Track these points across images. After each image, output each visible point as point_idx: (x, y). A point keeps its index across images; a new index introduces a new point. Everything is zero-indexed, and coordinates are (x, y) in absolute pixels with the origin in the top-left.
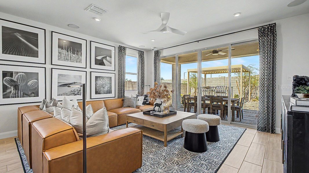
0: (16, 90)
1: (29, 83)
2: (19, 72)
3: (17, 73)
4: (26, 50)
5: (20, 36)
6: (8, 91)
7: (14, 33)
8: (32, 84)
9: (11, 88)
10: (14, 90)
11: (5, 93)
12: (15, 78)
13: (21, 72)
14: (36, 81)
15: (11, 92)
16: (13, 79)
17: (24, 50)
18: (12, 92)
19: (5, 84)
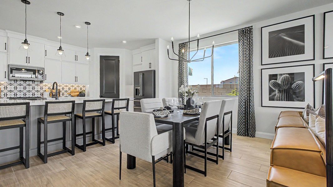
0: (280, 93)
1: (293, 86)
2: (283, 74)
3: (281, 75)
4: (290, 49)
5: (284, 36)
6: (273, 94)
7: (279, 34)
8: (297, 86)
9: (275, 91)
10: (278, 93)
11: (271, 96)
12: (279, 81)
13: (285, 74)
14: (301, 82)
15: (275, 95)
16: (277, 81)
17: (288, 49)
18: (277, 95)
19: (271, 87)
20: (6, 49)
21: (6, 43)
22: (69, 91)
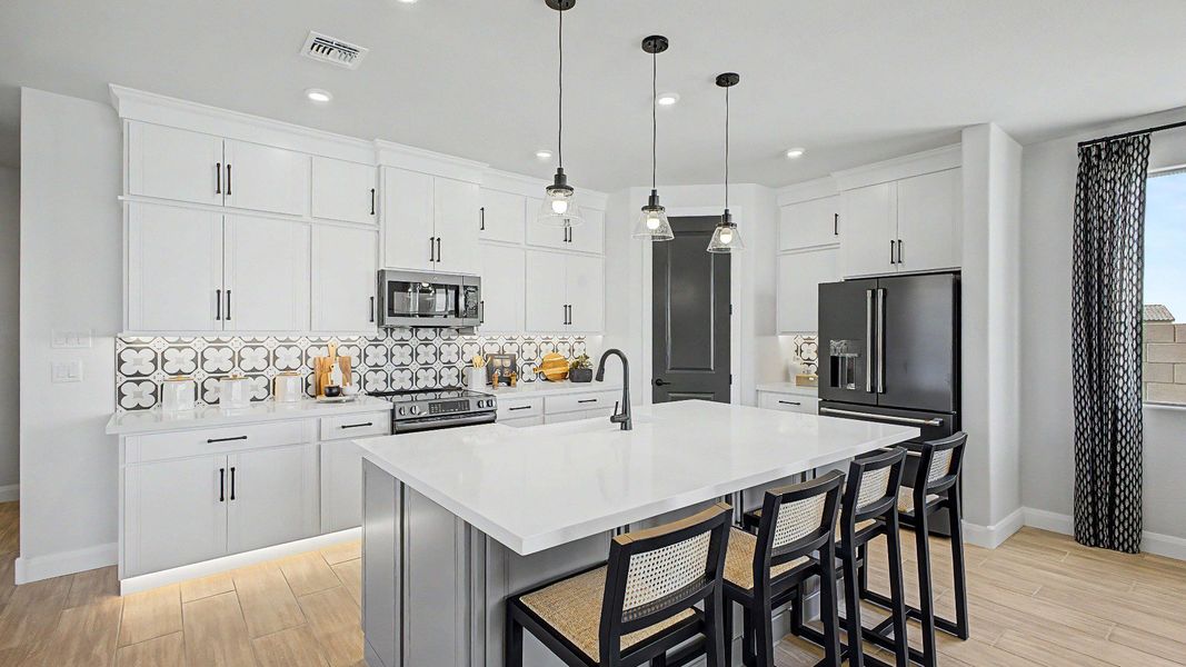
20: (373, 213)
21: (373, 191)
22: (538, 362)
